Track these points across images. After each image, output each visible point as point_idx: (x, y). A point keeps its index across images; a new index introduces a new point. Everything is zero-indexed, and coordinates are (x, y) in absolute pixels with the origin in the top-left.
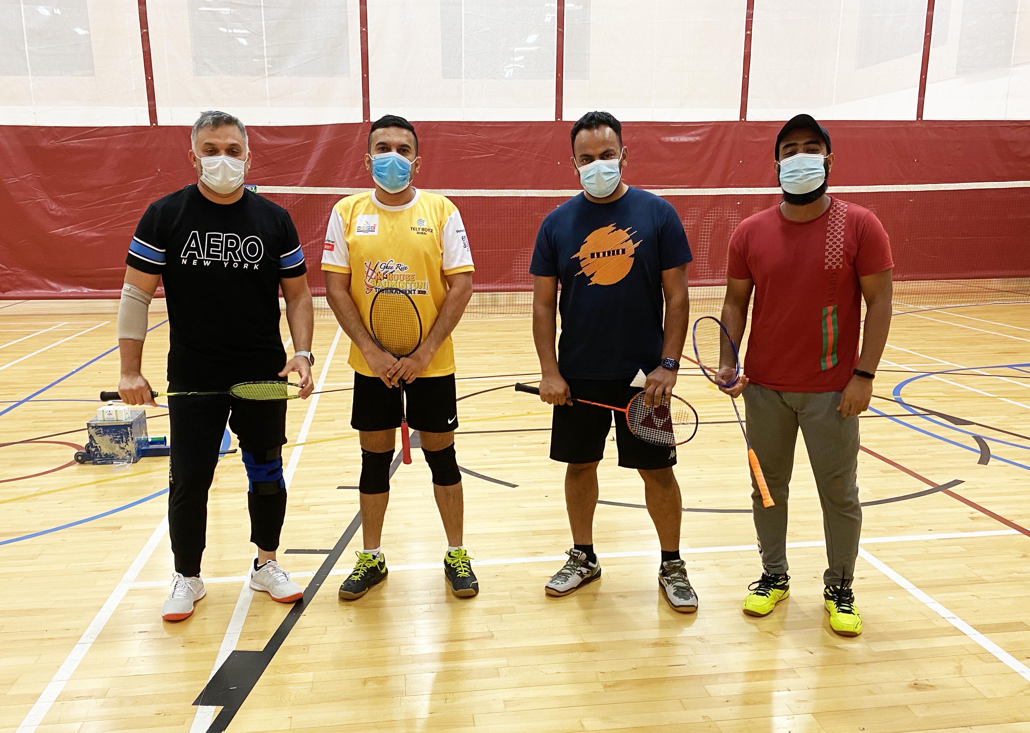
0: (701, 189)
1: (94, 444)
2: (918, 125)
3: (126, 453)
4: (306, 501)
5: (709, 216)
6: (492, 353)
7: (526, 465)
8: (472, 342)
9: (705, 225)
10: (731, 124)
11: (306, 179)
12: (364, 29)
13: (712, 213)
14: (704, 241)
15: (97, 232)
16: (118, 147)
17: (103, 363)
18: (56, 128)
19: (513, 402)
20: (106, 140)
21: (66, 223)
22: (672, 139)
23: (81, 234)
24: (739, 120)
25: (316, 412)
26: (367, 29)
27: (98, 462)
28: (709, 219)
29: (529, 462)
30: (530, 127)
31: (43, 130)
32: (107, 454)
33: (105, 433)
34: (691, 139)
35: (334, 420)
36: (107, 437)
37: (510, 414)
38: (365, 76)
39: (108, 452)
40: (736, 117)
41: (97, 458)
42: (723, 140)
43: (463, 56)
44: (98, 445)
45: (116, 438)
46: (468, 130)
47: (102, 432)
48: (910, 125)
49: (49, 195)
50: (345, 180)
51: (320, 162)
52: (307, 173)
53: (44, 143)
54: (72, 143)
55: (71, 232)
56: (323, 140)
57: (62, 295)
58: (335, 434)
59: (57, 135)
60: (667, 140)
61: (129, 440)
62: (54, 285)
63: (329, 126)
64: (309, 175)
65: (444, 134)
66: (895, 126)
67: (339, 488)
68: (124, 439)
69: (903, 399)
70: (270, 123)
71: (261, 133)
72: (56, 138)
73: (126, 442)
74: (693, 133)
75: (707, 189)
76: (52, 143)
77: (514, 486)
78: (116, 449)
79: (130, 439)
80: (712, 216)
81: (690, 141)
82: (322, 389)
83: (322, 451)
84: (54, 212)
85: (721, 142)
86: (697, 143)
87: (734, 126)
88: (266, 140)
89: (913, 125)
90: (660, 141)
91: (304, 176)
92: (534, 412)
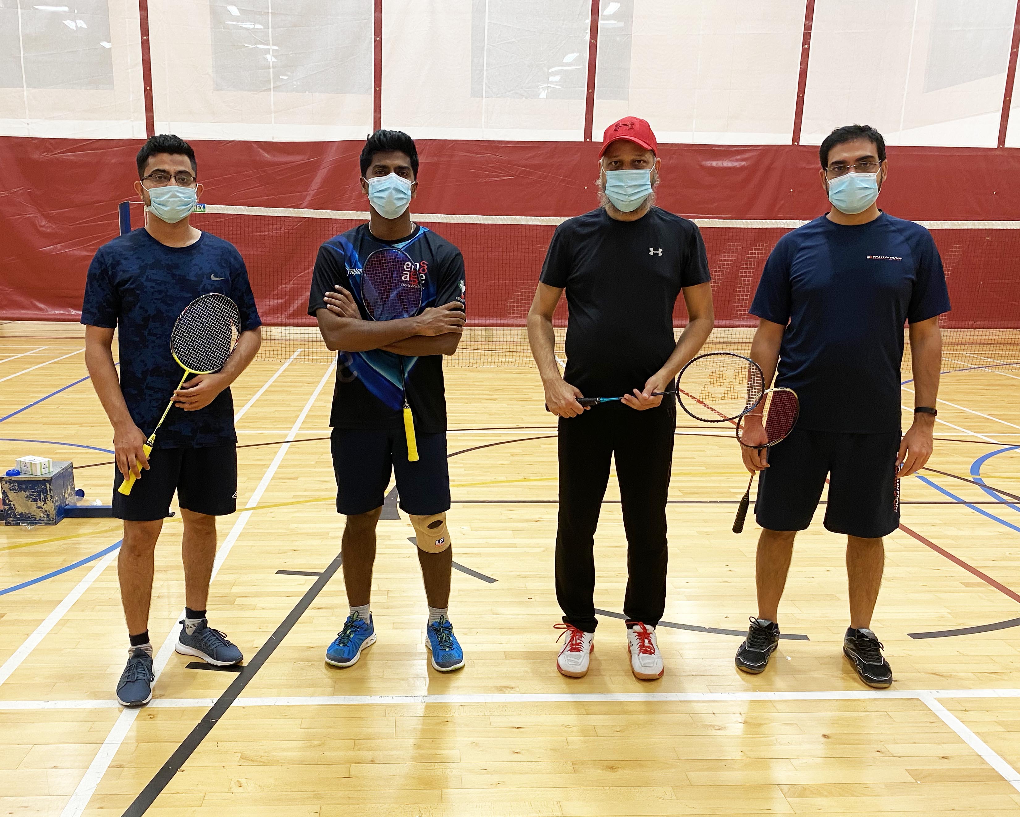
0: (744, 221)
1: (7, 501)
2: (998, 153)
3: (44, 513)
4: (235, 590)
5: (752, 253)
6: (495, 400)
7: (511, 550)
8: (475, 385)
9: (747, 265)
10: (782, 148)
11: (310, 199)
12: (378, 39)
13: (755, 250)
14: (744, 284)
15: (87, 251)
16: (113, 161)
17: (66, 396)
18: (50, 140)
19: (508, 462)
20: (101, 153)
21: (57, 240)
22: (714, 164)
23: (71, 252)
24: (791, 144)
25: (280, 467)
26: (381, 38)
27: (12, 522)
28: (751, 257)
29: (515, 546)
30: (555, 147)
31: (36, 141)
32: (22, 513)
33: (20, 489)
34: (736, 164)
35: (296, 478)
36: (23, 494)
37: (502, 478)
38: (378, 89)
39: (23, 512)
40: (788, 140)
41: (10, 517)
42: (773, 166)
43: (485, 68)
44: (12, 503)
45: (33, 495)
46: (487, 150)
47: (17, 488)
48: (989, 153)
49: (39, 211)
50: (352, 201)
51: (326, 181)
52: (312, 193)
53: (36, 156)
54: (65, 156)
55: (60, 250)
56: (330, 157)
57: (49, 317)
58: (294, 497)
59: (50, 147)
60: (709, 165)
61: (47, 498)
62: (41, 306)
63: (336, 144)
64: (314, 196)
65: (460, 153)
66: (974, 154)
67: (279, 572)
68: (42, 496)
69: (983, 479)
70: (273, 138)
71: (264, 150)
72: (48, 150)
73: (45, 501)
74: (739, 157)
75: (751, 221)
76: (44, 156)
77: (492, 581)
78: (32, 508)
79: (49, 497)
80: (755, 253)
81: (734, 167)
82: (295, 437)
83: (274, 519)
84: (44, 229)
85: (769, 169)
86: (742, 168)
87: (787, 150)
88: (268, 156)
89: (993, 153)
90: (702, 167)
91: (308, 197)
92: (531, 478)
